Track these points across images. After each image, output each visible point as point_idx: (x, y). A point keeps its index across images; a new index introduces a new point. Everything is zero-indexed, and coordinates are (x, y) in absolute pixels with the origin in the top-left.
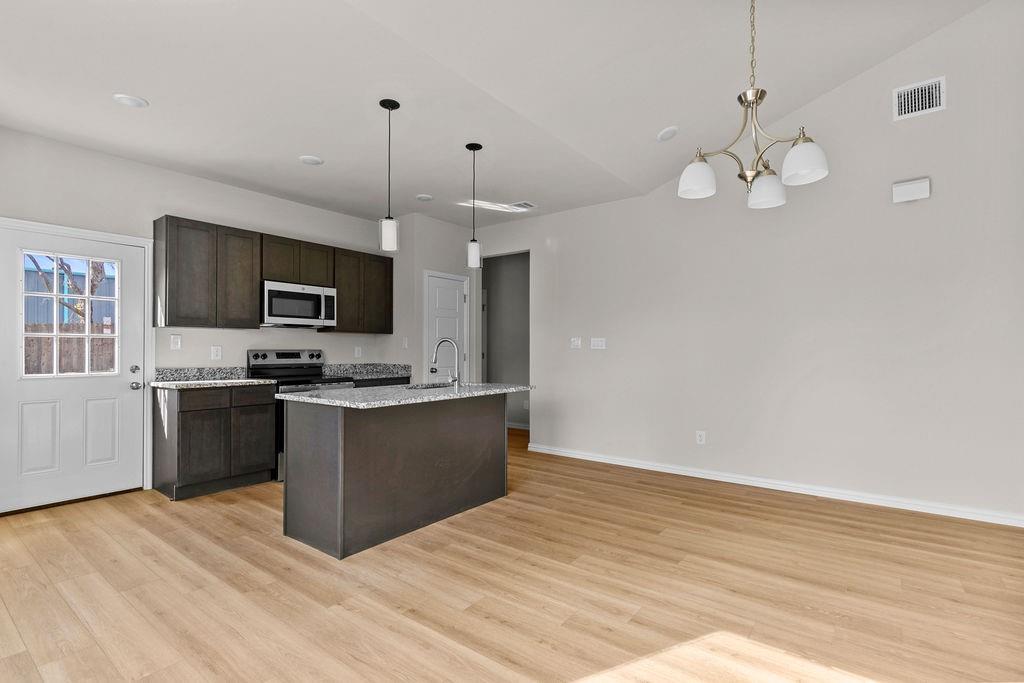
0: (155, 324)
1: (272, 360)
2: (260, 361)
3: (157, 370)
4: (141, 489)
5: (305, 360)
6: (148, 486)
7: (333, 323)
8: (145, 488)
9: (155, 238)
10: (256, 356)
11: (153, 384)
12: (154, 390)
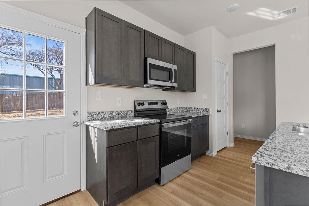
0: (87, 83)
1: (146, 106)
2: (141, 107)
3: (89, 114)
4: (79, 191)
5: (159, 106)
6: (84, 188)
7: (175, 85)
8: (82, 190)
9: (86, 29)
10: (139, 104)
11: (86, 123)
12: (87, 127)
